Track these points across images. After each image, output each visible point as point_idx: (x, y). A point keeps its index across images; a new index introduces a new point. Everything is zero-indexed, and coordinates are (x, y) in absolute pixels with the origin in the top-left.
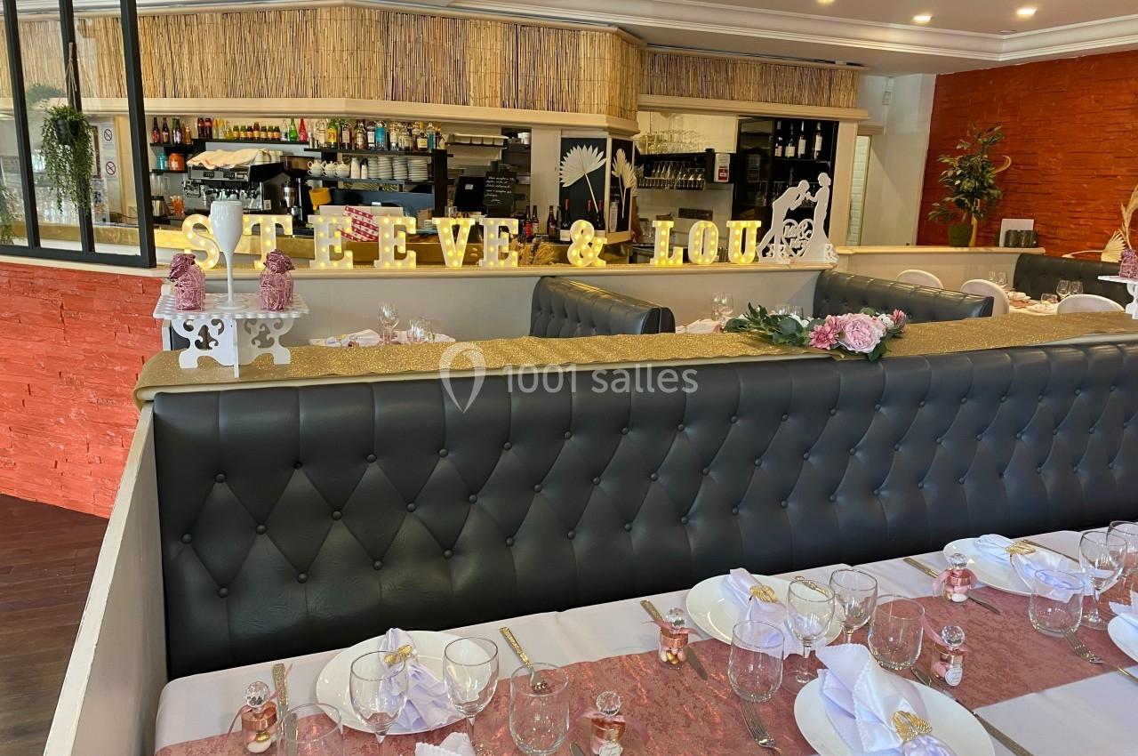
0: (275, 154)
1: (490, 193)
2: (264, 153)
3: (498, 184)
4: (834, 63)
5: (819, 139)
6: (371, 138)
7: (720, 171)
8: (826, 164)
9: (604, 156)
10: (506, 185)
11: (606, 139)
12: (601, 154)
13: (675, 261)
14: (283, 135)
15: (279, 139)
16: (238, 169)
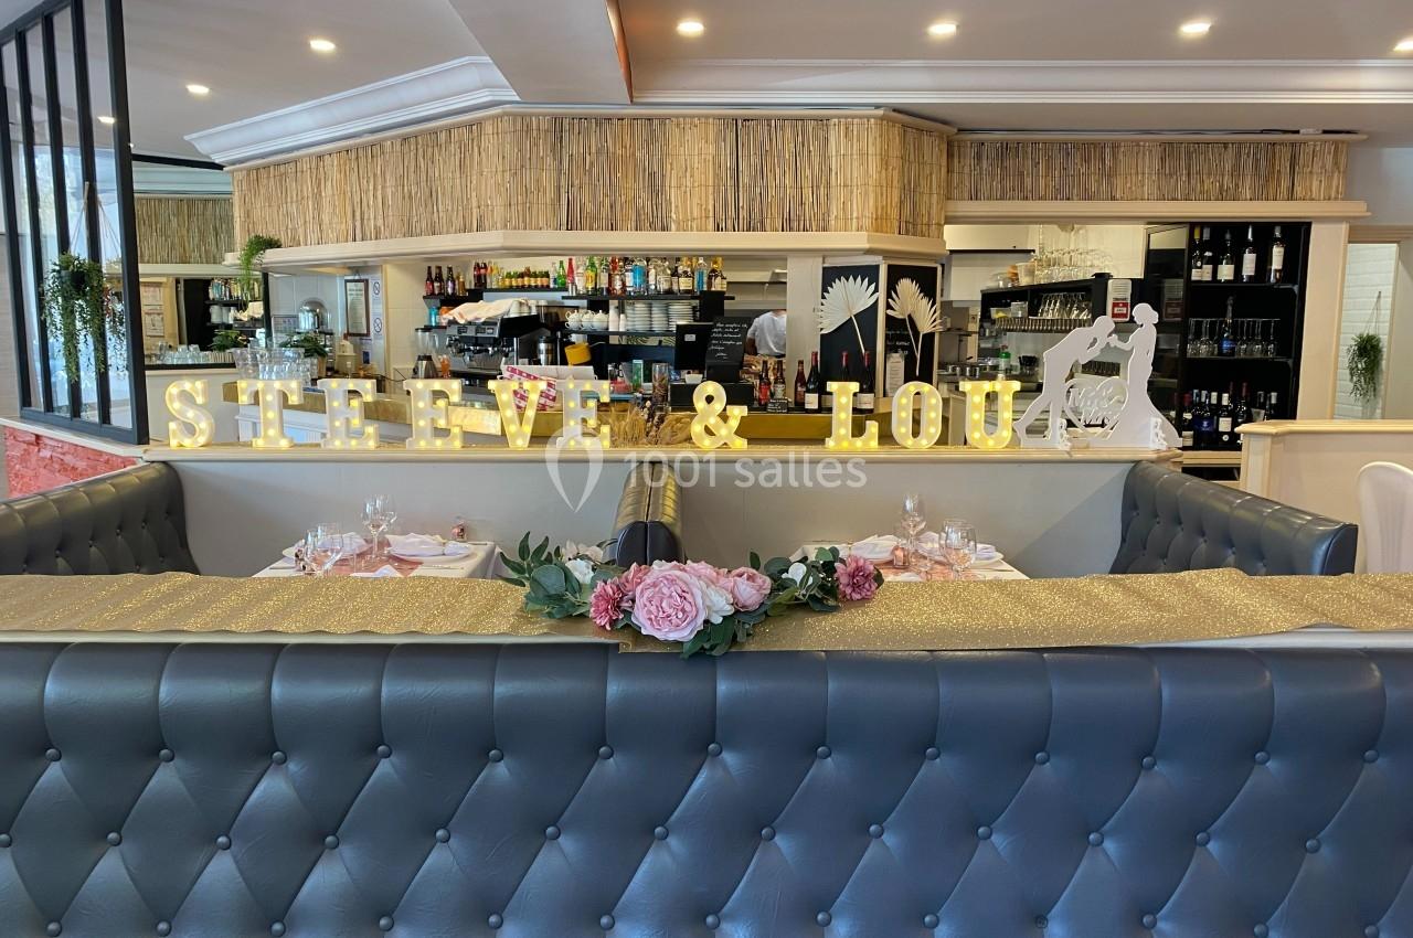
0: (534, 303)
1: (715, 345)
2: (521, 304)
3: (727, 333)
4: (1297, 132)
5: (1277, 253)
6: (630, 280)
7: (1115, 305)
8: (1292, 290)
9: (876, 290)
10: (737, 333)
11: (877, 267)
12: (873, 286)
13: (866, 443)
14: (552, 281)
15: (548, 286)
16: (489, 323)
